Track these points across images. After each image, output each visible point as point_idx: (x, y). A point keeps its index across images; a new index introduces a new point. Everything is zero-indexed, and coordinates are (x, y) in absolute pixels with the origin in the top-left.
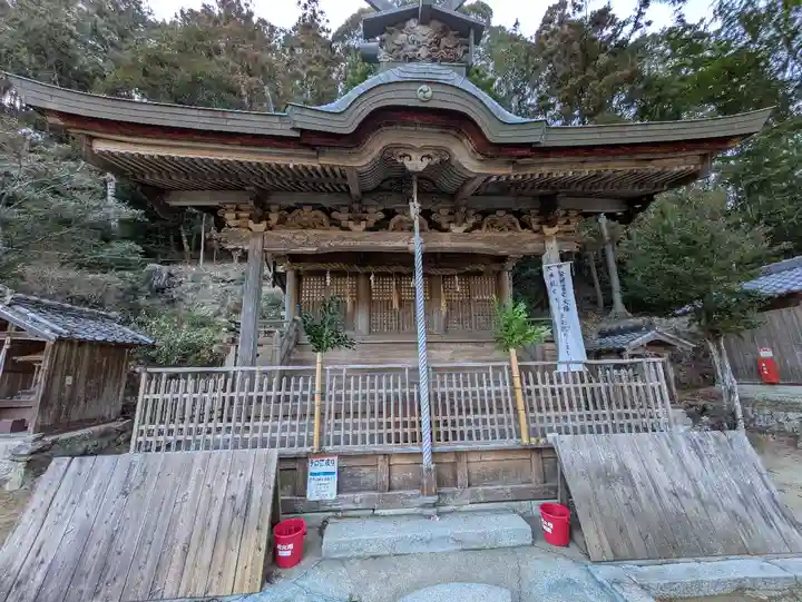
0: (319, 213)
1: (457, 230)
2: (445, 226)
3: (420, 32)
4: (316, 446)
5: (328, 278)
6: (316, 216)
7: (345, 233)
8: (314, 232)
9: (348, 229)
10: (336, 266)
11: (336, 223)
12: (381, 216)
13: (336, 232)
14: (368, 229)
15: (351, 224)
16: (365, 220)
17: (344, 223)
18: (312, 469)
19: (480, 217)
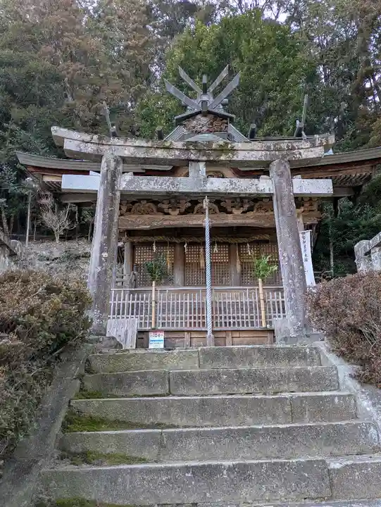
0: (151, 204)
1: (237, 212)
2: (229, 210)
3: (204, 120)
4: (153, 326)
5: (154, 247)
6: (149, 207)
7: (167, 217)
8: (148, 216)
9: (168, 214)
10: (161, 238)
11: (160, 211)
12: (189, 204)
13: (161, 216)
14: (181, 214)
15: (170, 211)
16: (179, 208)
17: (166, 211)
18: (151, 338)
19: (252, 203)
